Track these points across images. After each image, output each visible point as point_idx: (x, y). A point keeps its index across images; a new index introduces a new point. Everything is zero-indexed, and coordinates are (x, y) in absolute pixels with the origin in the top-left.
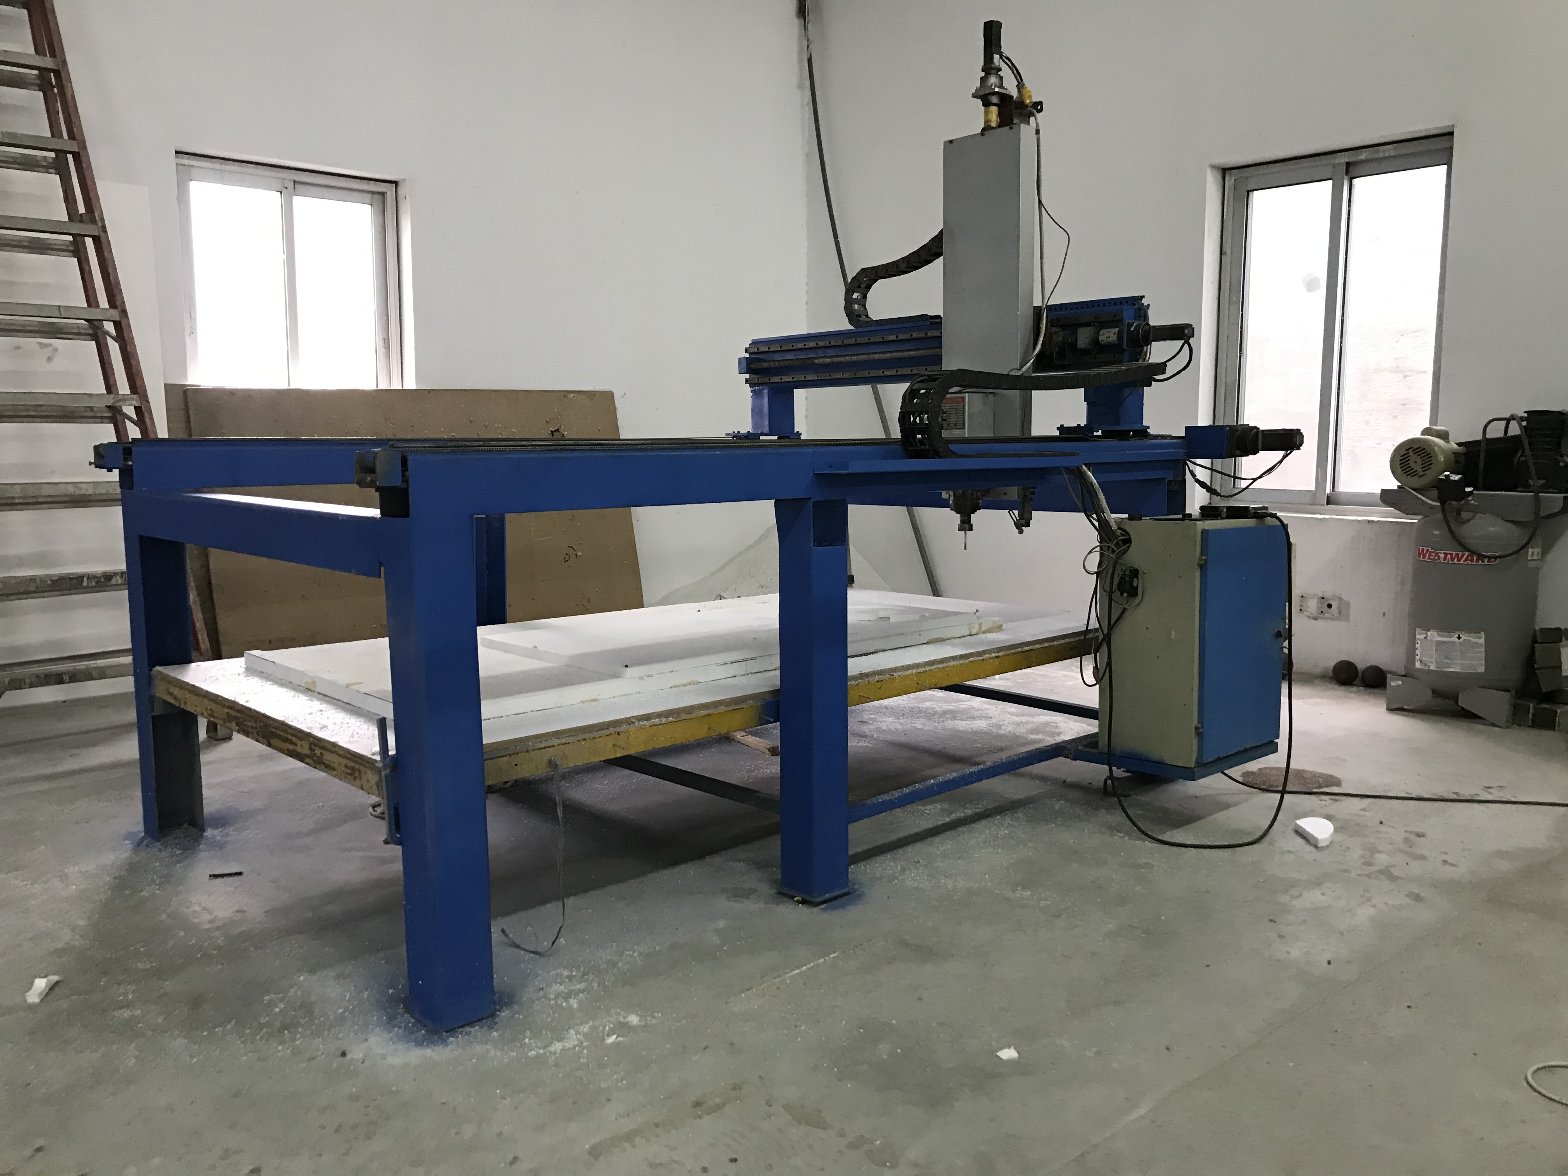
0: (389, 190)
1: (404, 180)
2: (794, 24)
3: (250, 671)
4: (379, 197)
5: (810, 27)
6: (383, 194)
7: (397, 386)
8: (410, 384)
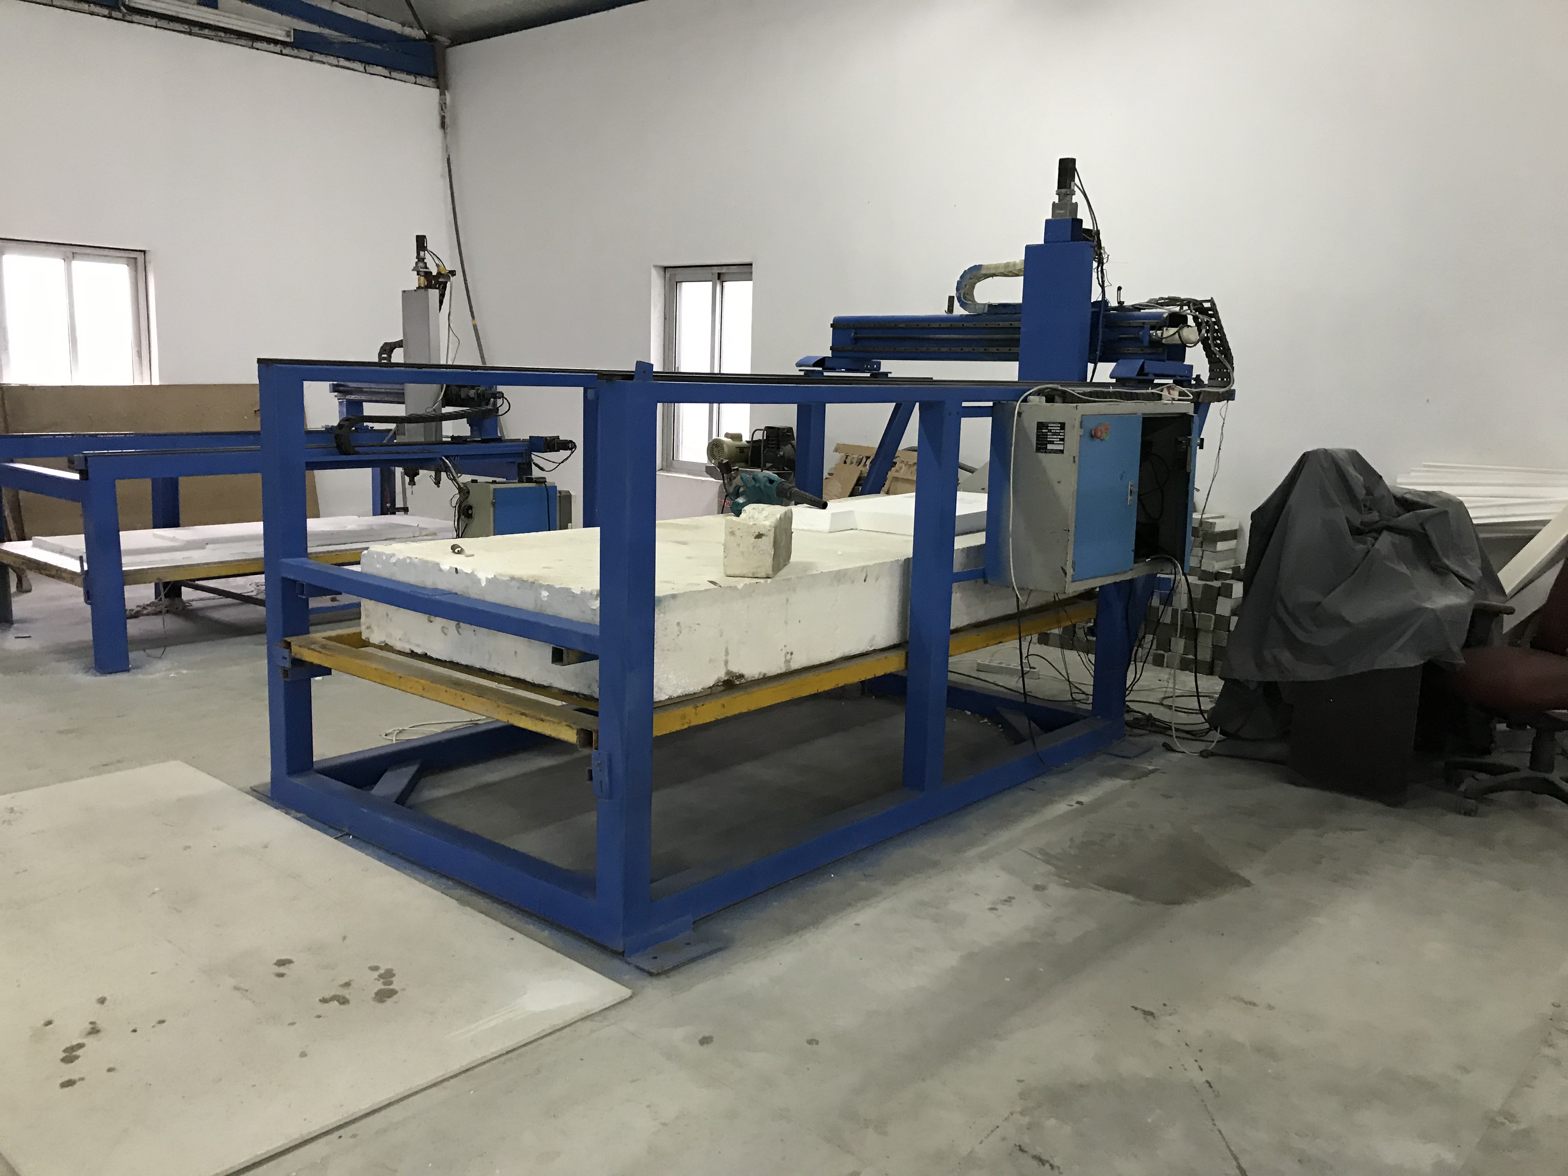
0: (140, 257)
1: (149, 251)
2: (439, 133)
3: (35, 546)
4: (133, 260)
5: (448, 136)
6: (135, 259)
7: (147, 383)
8: (156, 382)
